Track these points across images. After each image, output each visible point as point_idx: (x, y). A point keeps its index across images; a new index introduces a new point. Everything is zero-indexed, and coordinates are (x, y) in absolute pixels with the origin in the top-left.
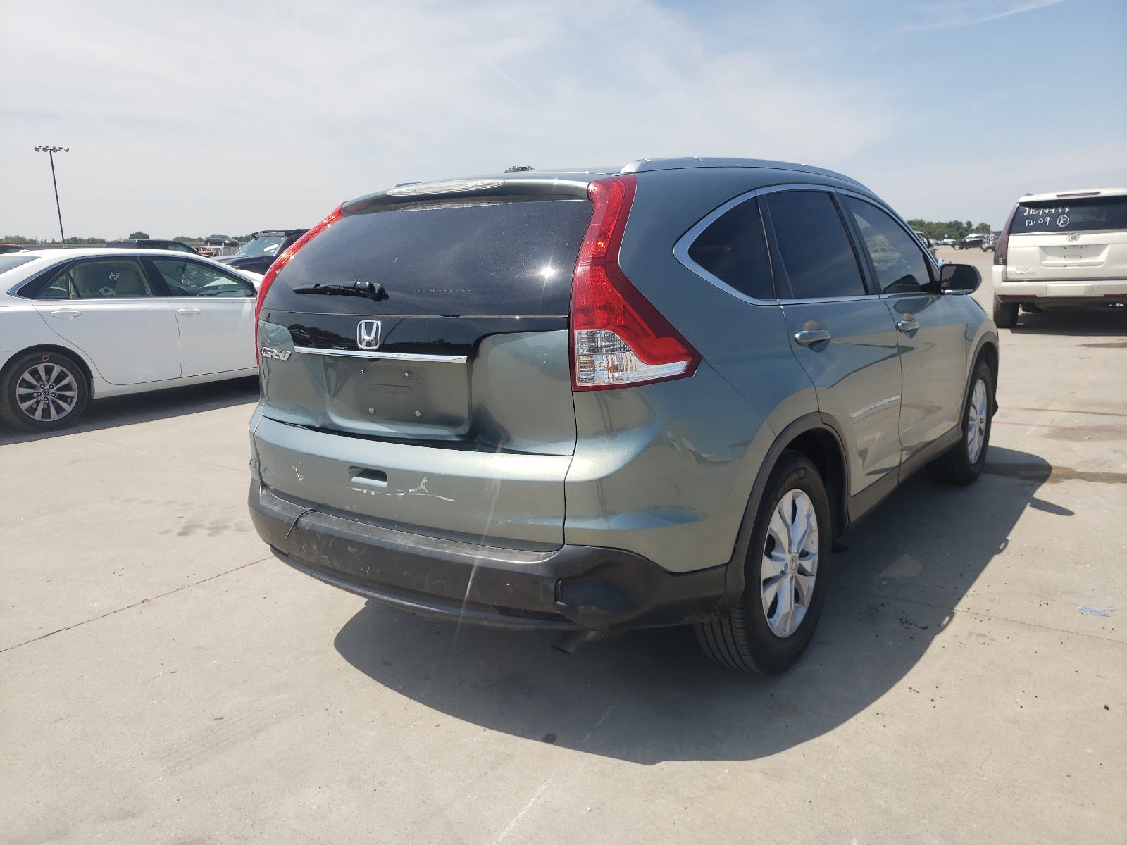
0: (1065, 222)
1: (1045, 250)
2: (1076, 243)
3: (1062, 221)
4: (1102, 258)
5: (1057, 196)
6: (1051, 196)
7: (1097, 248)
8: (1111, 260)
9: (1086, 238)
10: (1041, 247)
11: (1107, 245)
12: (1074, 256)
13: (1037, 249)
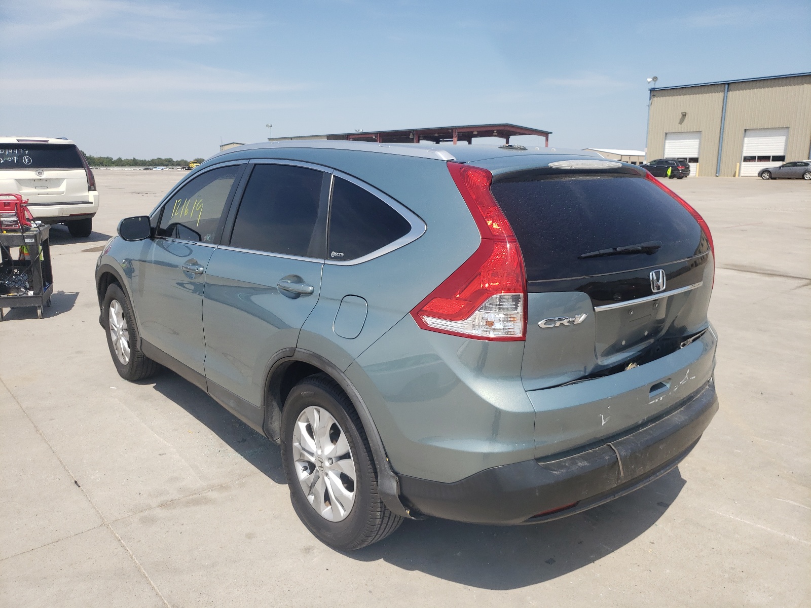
0: (29, 161)
1: (20, 181)
2: (43, 177)
3: (26, 160)
4: (63, 188)
5: (18, 140)
6: (13, 140)
7: (57, 182)
8: (69, 189)
9: (48, 174)
10: (15, 179)
11: (64, 179)
12: (42, 187)
13: (13, 181)
